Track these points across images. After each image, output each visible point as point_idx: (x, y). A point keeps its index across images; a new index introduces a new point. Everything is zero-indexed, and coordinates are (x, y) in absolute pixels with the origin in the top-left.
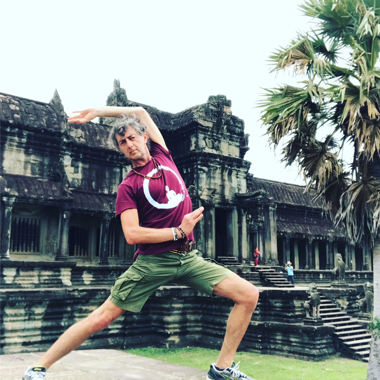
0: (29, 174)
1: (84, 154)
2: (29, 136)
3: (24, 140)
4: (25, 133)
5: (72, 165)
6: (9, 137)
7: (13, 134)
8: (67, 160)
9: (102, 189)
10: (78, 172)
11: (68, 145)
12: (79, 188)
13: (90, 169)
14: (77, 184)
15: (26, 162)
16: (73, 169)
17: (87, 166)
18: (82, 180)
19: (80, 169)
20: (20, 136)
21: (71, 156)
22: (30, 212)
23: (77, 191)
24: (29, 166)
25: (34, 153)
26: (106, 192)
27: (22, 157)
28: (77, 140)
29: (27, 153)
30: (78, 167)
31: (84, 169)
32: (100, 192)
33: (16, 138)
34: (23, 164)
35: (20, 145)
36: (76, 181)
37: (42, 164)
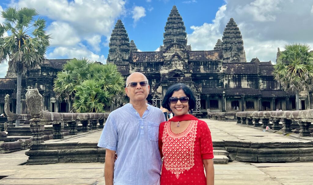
0: (249, 87)
1: (266, 78)
2: (248, 77)
3: (246, 78)
4: (246, 76)
5: (262, 83)
6: (242, 78)
7: (243, 77)
8: (261, 81)
9: (274, 89)
10: (265, 84)
11: (260, 76)
12: (265, 89)
13: (269, 83)
14: (265, 88)
15: (248, 84)
16: (262, 84)
17: (268, 82)
18: (267, 86)
19: (265, 83)
20: (245, 77)
21: (262, 80)
22: (251, 98)
23: (265, 90)
24: (249, 85)
25: (250, 81)
26: (275, 89)
27: (246, 83)
28: (263, 74)
29: (248, 81)
30: (264, 83)
31: (267, 83)
32: (273, 89)
33: (244, 78)
34: (247, 85)
35: (245, 79)
36: (264, 87)
37: (252, 84)
